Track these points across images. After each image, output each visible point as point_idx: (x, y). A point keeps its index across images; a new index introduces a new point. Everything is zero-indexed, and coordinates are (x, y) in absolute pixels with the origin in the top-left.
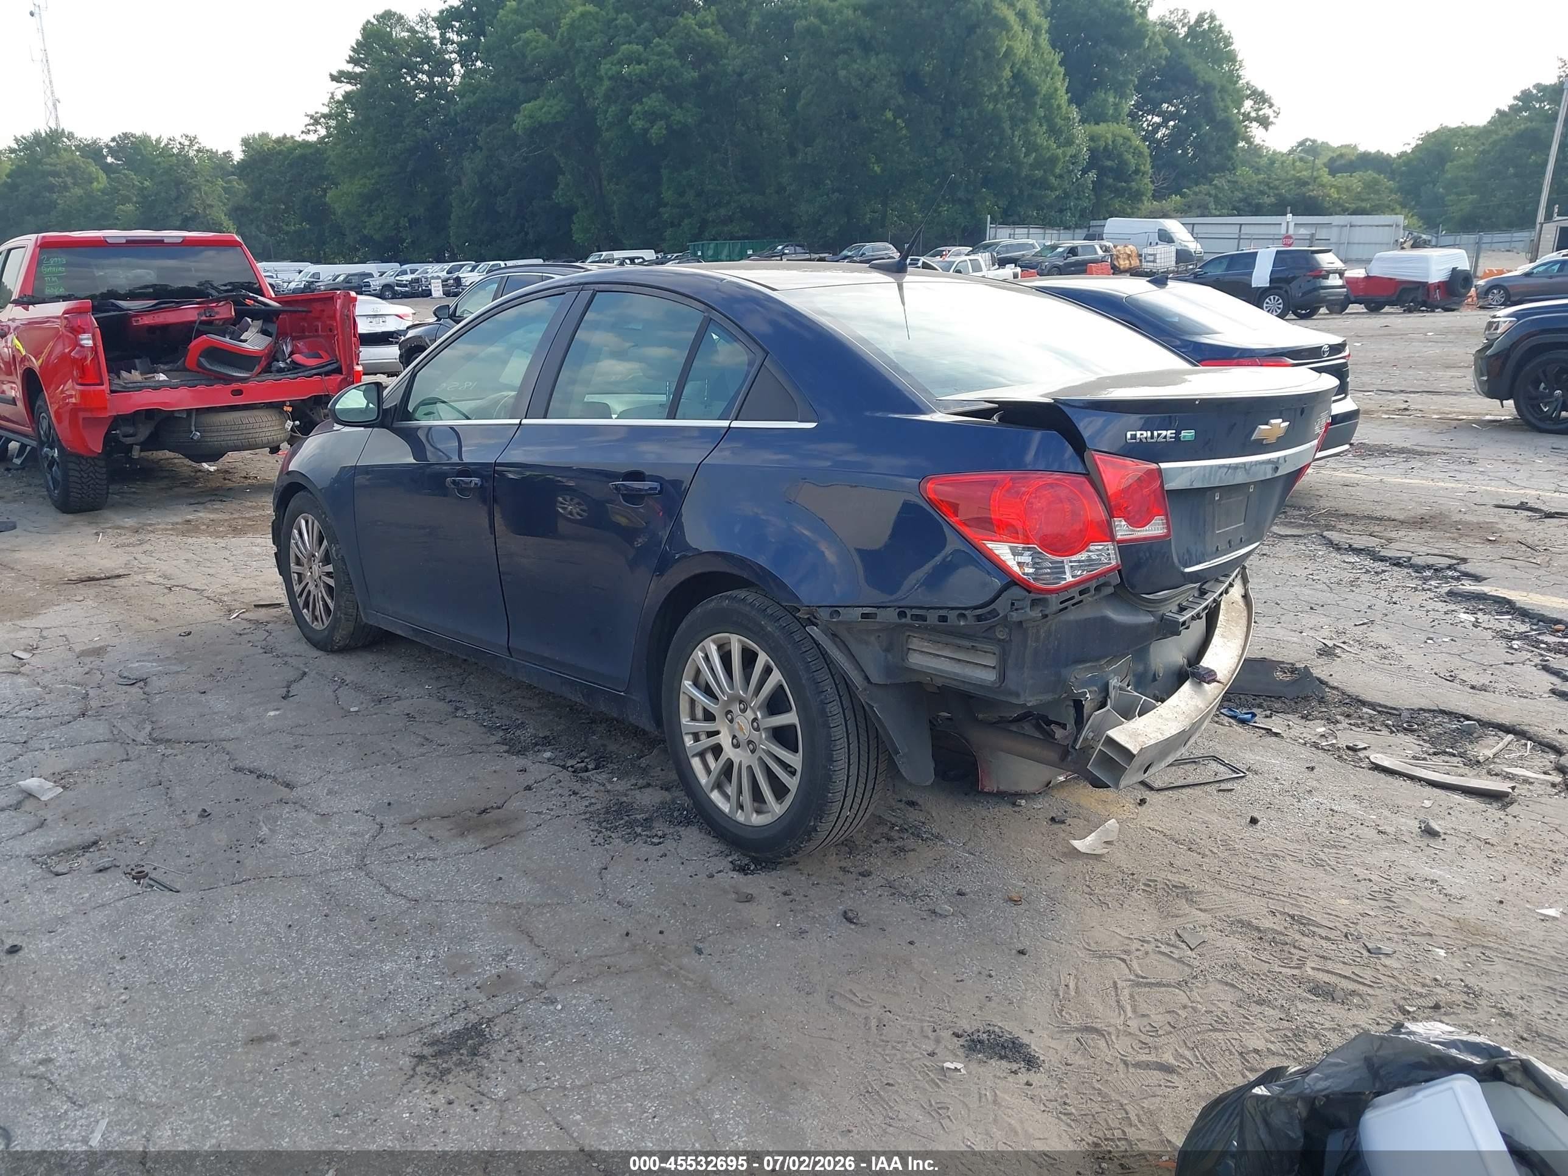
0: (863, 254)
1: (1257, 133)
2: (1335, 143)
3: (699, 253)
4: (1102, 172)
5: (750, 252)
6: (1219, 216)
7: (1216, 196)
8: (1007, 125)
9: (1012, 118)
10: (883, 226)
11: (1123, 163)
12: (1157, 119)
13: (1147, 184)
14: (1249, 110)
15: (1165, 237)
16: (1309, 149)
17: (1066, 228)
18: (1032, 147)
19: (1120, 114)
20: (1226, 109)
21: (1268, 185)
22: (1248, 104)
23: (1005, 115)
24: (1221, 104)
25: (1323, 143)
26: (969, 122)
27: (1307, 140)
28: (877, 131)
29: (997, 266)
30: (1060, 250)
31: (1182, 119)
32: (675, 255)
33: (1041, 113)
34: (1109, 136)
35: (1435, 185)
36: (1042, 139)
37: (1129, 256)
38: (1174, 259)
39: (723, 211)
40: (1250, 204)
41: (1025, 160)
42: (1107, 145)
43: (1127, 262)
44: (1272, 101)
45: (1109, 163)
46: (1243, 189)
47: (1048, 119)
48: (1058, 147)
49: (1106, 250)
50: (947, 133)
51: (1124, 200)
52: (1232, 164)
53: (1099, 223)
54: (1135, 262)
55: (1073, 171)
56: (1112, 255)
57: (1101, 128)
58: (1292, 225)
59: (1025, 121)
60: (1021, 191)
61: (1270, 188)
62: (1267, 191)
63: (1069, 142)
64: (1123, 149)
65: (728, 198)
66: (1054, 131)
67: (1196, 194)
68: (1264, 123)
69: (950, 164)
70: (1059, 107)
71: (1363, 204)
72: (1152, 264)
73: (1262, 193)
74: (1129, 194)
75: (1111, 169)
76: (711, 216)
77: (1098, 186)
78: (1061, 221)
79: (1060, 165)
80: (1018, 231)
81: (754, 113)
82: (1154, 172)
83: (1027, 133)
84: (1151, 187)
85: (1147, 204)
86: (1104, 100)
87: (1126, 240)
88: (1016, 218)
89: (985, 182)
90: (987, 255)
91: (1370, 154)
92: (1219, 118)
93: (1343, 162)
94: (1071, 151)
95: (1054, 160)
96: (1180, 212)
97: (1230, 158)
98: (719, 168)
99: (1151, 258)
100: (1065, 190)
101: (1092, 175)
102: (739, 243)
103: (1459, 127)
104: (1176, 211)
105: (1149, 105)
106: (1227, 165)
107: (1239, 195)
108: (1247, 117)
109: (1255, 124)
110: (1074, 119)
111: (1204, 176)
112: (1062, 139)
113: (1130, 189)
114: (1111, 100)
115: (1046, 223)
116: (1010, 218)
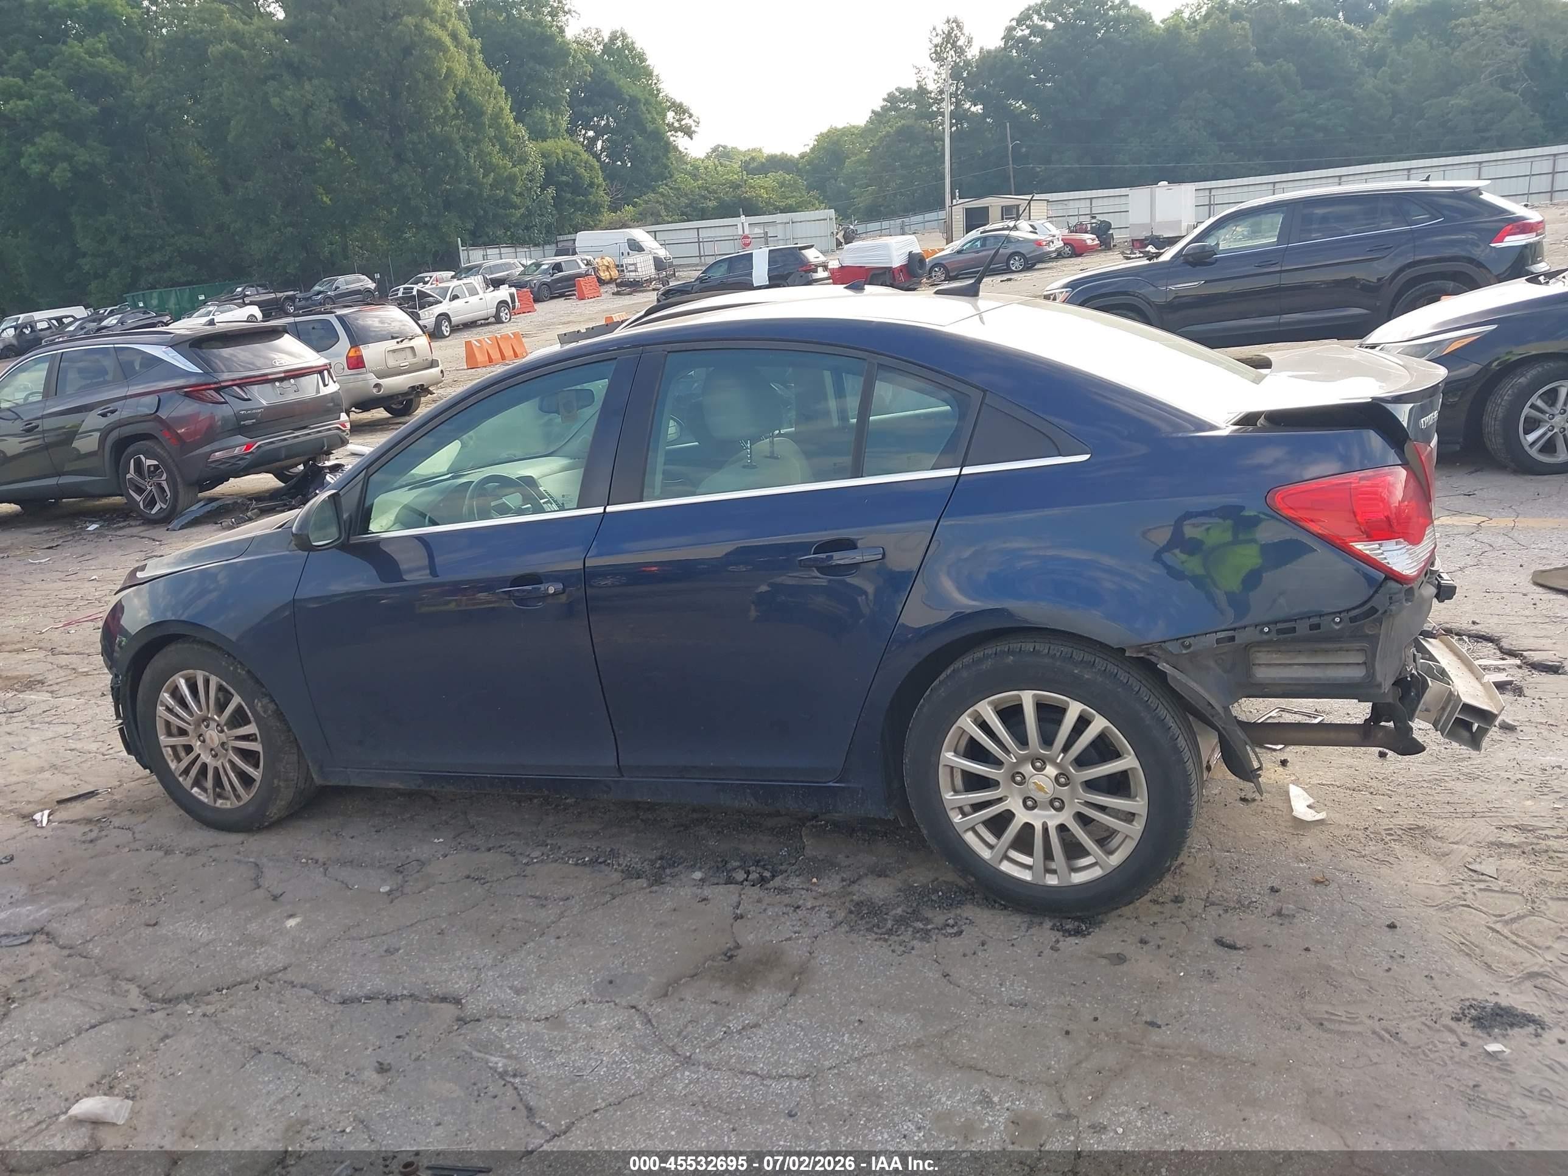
0: (337, 288)
1: (681, 142)
2: (743, 148)
3: (141, 305)
4: (560, 187)
5: (202, 297)
6: (672, 222)
7: (665, 203)
8: (459, 147)
9: (463, 139)
10: (346, 258)
11: (577, 177)
12: (591, 133)
13: (602, 196)
14: (672, 120)
15: (635, 247)
16: (722, 154)
17: (535, 245)
18: (489, 168)
19: (559, 131)
20: (653, 121)
21: (707, 189)
22: (670, 116)
23: (456, 136)
24: (649, 116)
25: (733, 148)
26: (420, 146)
27: (719, 146)
28: (319, 161)
29: (492, 288)
30: (544, 267)
31: (613, 131)
32: (109, 309)
33: (492, 132)
34: (559, 151)
35: (836, 180)
36: (497, 158)
37: (608, 267)
38: (653, 267)
39: (157, 257)
40: (695, 209)
41: (485, 180)
42: (558, 160)
43: (607, 273)
44: (691, 112)
45: (564, 178)
46: (686, 195)
47: (499, 139)
48: (514, 166)
49: (588, 263)
50: (399, 158)
51: (584, 212)
52: (669, 172)
53: (570, 237)
54: (615, 273)
55: (531, 188)
56: (594, 268)
57: (549, 145)
58: (746, 225)
59: (477, 141)
60: (486, 212)
61: (710, 193)
62: (708, 195)
63: (523, 160)
64: (575, 163)
65: (160, 242)
66: (505, 150)
67: (646, 202)
68: (689, 132)
69: (409, 189)
70: (507, 126)
71: (789, 202)
72: (634, 274)
73: (705, 198)
74: (588, 207)
75: (567, 184)
76: (144, 262)
77: (558, 201)
78: (530, 238)
79: (519, 183)
80: (489, 251)
81: (170, 148)
82: (607, 185)
83: (480, 155)
84: (607, 198)
85: (607, 216)
86: (541, 117)
87: (599, 252)
88: (486, 239)
89: (448, 205)
90: (480, 278)
91: (776, 156)
92: (649, 130)
93: (755, 164)
94: (528, 168)
95: (512, 179)
96: (640, 220)
97: (666, 167)
98: (144, 210)
99: (632, 268)
100: (528, 207)
101: (551, 191)
102: (187, 289)
103: (844, 128)
104: (634, 220)
105: (580, 120)
106: (665, 174)
107: (684, 201)
108: (671, 126)
109: (680, 134)
110: (523, 136)
111: (648, 187)
112: (515, 157)
113: (589, 202)
114: (548, 116)
115: (516, 242)
116: (479, 239)
